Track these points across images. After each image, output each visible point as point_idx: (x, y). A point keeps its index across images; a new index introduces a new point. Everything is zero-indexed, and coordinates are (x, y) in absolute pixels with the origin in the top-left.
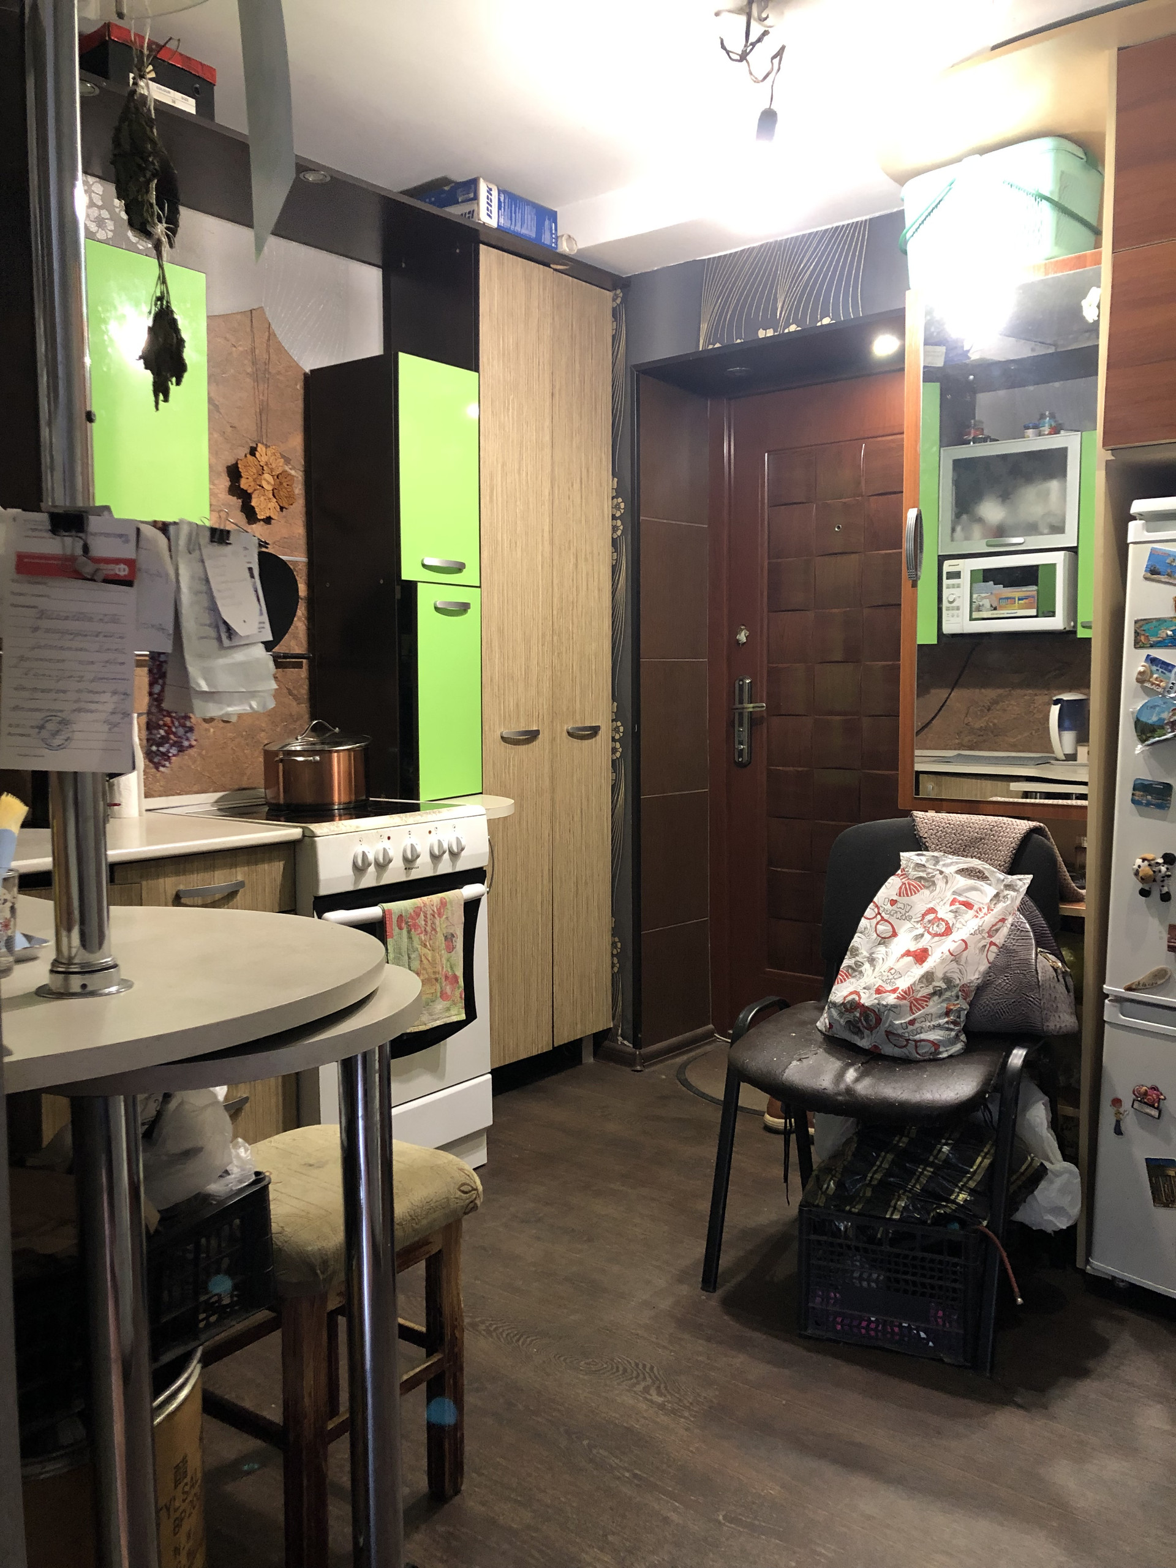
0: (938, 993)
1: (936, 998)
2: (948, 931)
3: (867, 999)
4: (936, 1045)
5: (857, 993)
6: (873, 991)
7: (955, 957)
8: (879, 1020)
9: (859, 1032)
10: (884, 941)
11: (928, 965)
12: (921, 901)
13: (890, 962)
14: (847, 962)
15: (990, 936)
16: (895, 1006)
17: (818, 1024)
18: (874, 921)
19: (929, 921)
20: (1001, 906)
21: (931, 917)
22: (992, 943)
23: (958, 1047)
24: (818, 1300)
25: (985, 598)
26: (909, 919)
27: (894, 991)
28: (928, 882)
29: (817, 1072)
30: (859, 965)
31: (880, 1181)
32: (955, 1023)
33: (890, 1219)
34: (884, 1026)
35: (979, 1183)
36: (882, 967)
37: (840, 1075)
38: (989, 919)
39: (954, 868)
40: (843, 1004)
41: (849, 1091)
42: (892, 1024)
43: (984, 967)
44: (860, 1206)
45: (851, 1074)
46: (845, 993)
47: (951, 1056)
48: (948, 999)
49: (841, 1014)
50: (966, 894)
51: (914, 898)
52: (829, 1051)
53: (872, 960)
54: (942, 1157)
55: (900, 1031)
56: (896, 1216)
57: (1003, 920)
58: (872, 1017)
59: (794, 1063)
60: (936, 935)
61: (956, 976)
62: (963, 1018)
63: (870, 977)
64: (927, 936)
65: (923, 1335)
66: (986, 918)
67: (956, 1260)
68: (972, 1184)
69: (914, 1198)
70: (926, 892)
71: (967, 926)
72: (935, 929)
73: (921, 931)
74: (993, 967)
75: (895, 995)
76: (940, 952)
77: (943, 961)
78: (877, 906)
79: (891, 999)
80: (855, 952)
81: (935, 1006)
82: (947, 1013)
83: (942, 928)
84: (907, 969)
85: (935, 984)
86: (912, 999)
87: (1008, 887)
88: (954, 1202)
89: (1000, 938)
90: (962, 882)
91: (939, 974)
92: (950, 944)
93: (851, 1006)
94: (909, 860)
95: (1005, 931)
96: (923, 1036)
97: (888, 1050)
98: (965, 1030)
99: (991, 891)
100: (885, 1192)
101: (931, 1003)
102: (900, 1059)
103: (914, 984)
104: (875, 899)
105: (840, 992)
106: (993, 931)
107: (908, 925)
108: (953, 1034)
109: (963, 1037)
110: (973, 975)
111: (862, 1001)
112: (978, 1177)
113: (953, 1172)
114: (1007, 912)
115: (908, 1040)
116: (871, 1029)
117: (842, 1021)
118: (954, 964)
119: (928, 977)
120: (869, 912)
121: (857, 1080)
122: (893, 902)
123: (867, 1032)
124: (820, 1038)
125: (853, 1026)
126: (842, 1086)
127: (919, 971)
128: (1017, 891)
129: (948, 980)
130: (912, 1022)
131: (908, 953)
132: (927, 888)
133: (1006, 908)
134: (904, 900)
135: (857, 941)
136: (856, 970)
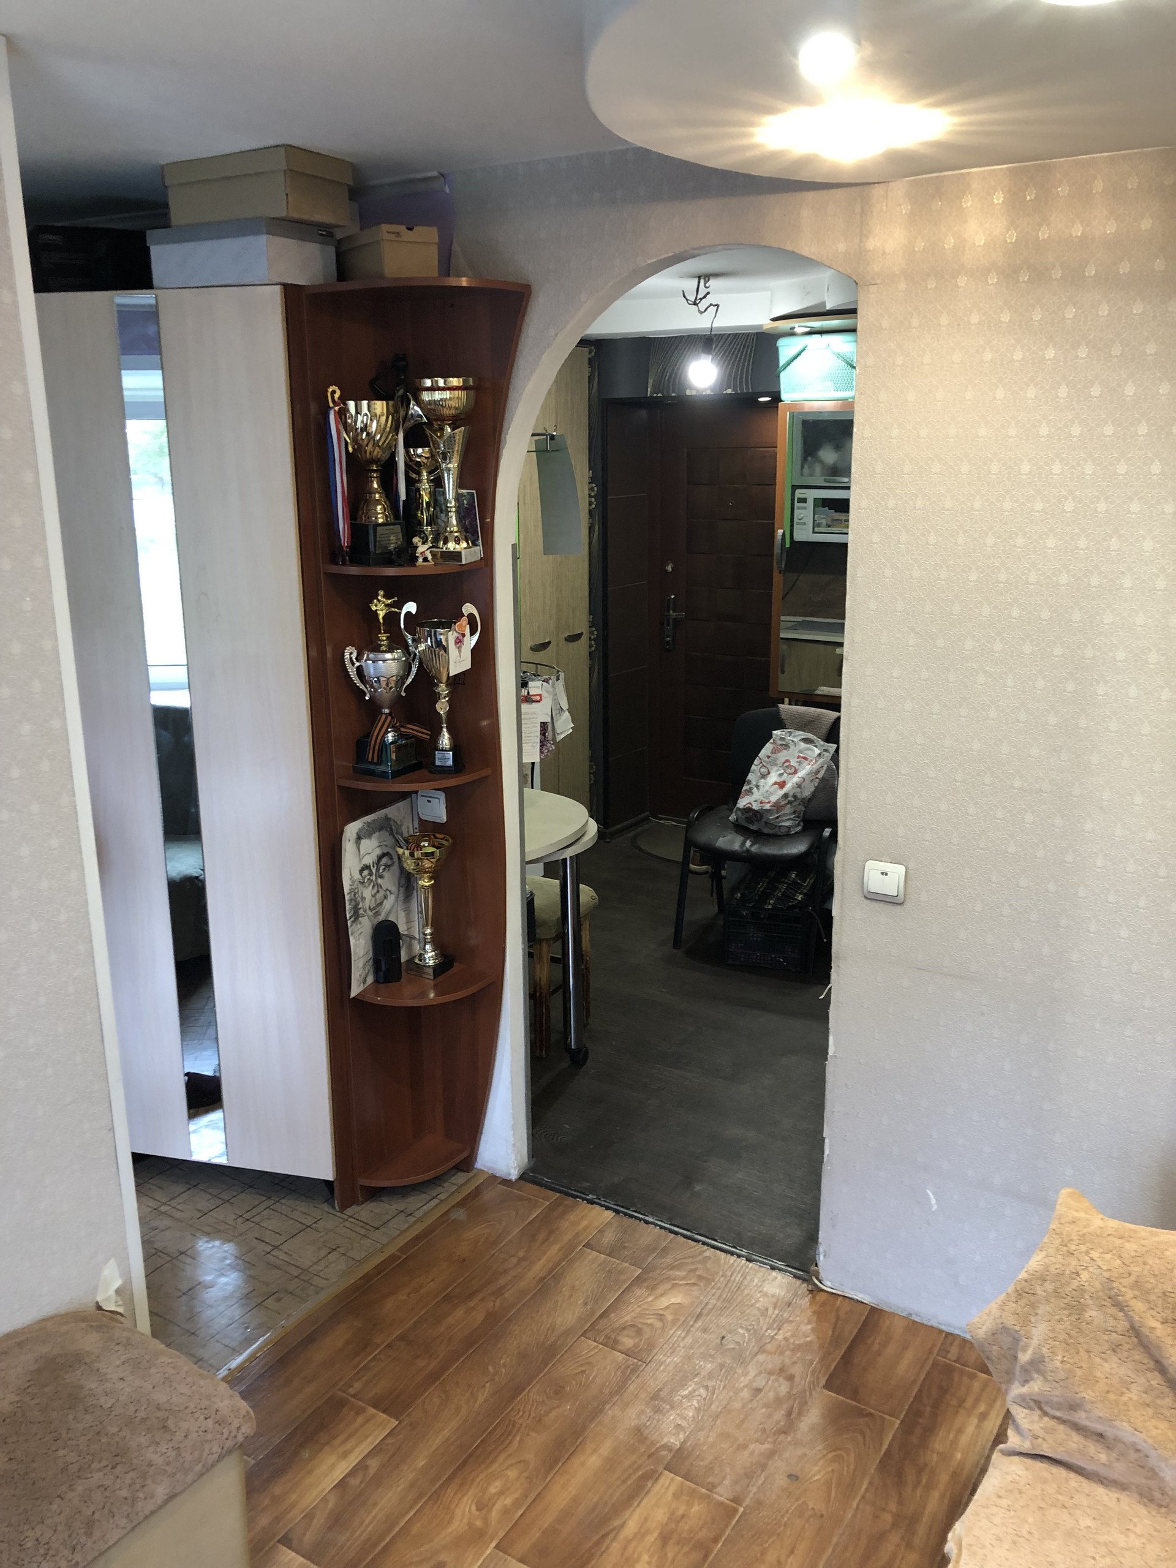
0: (790, 803)
1: (789, 805)
2: (796, 772)
3: (756, 807)
4: (789, 828)
5: (750, 803)
6: (759, 802)
7: (799, 786)
8: (762, 816)
9: (752, 823)
10: (764, 776)
11: (785, 790)
12: (782, 756)
13: (767, 788)
14: (745, 788)
15: (816, 775)
16: (770, 810)
17: (730, 818)
18: (759, 767)
19: (787, 766)
20: (821, 760)
21: (787, 764)
22: (817, 778)
23: (799, 828)
24: (733, 947)
25: (824, 518)
26: (776, 765)
27: (769, 802)
28: (786, 746)
29: (732, 842)
30: (751, 789)
31: (762, 891)
32: (798, 817)
33: (768, 909)
34: (764, 820)
35: (809, 890)
36: (763, 790)
37: (743, 844)
38: (816, 767)
39: (800, 738)
40: (744, 809)
41: (748, 851)
42: (768, 819)
43: (813, 789)
44: (753, 904)
45: (748, 843)
46: (745, 804)
47: (796, 833)
48: (795, 806)
49: (742, 814)
50: (806, 752)
51: (780, 754)
52: (736, 832)
53: (757, 787)
54: (791, 879)
55: (772, 822)
56: (770, 907)
57: (822, 767)
58: (758, 815)
59: (721, 839)
60: (789, 774)
61: (798, 794)
62: (802, 814)
63: (757, 794)
64: (785, 775)
65: (781, 960)
66: (814, 766)
67: (797, 925)
68: (805, 891)
69: (778, 899)
70: (785, 751)
71: (805, 770)
72: (789, 771)
73: (782, 771)
74: (817, 788)
75: (769, 805)
76: (792, 782)
77: (793, 788)
78: (760, 758)
79: (768, 807)
80: (749, 782)
81: (788, 809)
82: (794, 813)
83: (793, 771)
84: (775, 791)
85: (790, 799)
86: (777, 806)
87: (825, 750)
88: (797, 899)
89: (820, 776)
90: (803, 745)
91: (791, 794)
92: (796, 779)
93: (748, 810)
94: (777, 735)
95: (823, 772)
96: (783, 824)
97: (766, 831)
98: (803, 820)
99: (817, 751)
100: (765, 896)
101: (787, 808)
102: (773, 835)
103: (779, 799)
104: (759, 755)
105: (742, 803)
106: (817, 772)
107: (776, 768)
108: (797, 822)
109: (802, 824)
110: (807, 792)
111: (753, 808)
112: (808, 888)
113: (795, 886)
114: (824, 763)
115: (776, 826)
116: (758, 821)
117: (743, 817)
118: (798, 789)
119: (786, 796)
120: (756, 762)
121: (751, 846)
122: (769, 757)
123: (756, 823)
124: (732, 825)
125: (749, 820)
126: (745, 849)
127: (781, 792)
128: (829, 752)
129: (795, 796)
130: (777, 818)
131: (776, 783)
132: (785, 749)
133: (823, 761)
134: (774, 756)
135: (750, 777)
136: (750, 791)
